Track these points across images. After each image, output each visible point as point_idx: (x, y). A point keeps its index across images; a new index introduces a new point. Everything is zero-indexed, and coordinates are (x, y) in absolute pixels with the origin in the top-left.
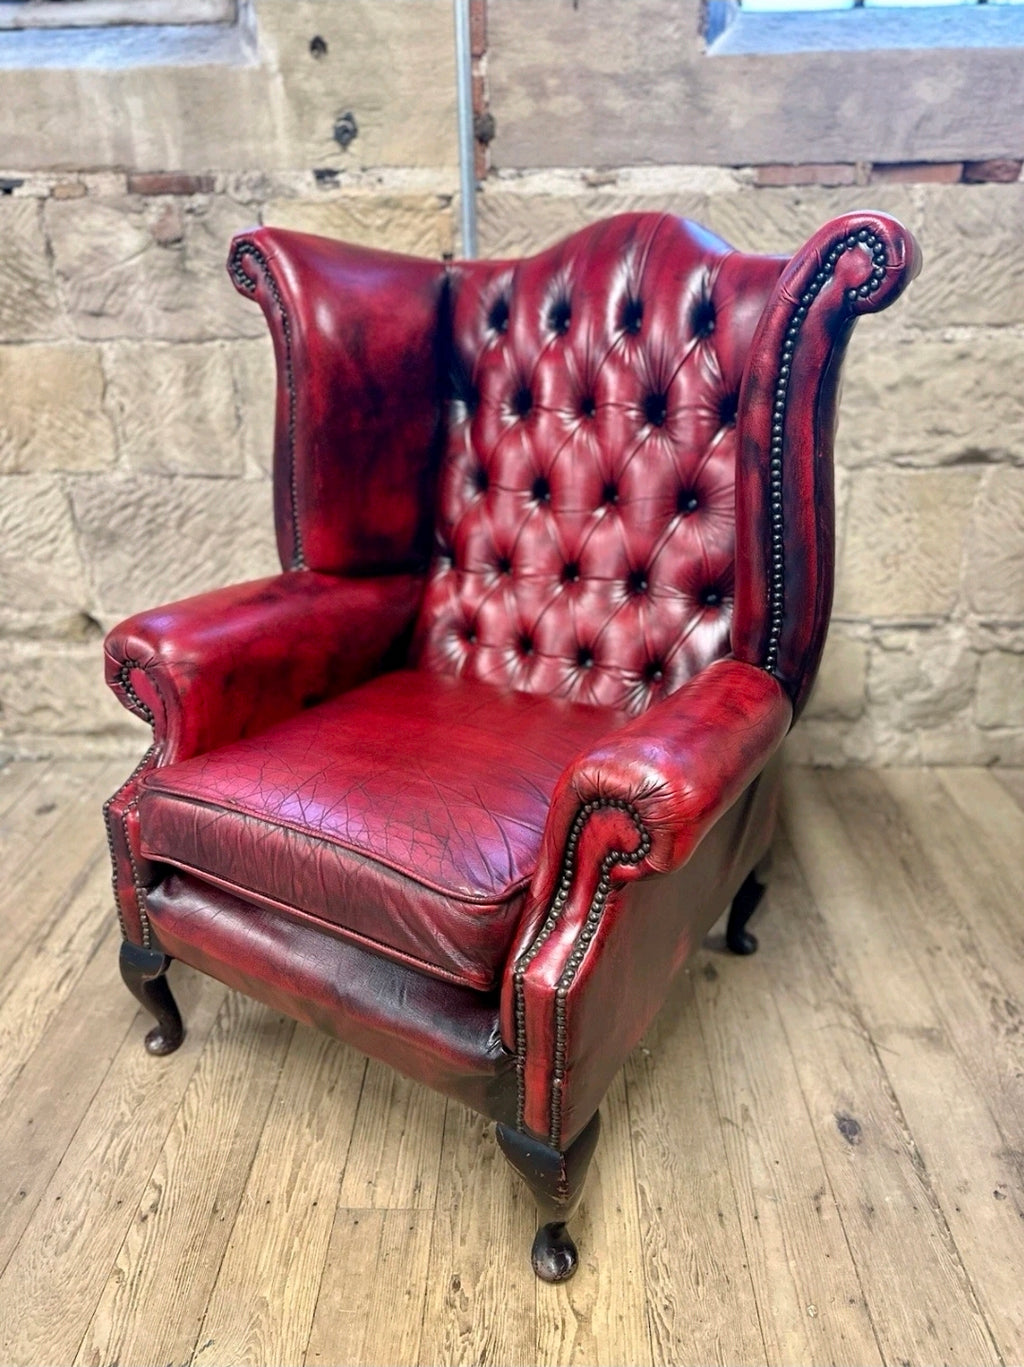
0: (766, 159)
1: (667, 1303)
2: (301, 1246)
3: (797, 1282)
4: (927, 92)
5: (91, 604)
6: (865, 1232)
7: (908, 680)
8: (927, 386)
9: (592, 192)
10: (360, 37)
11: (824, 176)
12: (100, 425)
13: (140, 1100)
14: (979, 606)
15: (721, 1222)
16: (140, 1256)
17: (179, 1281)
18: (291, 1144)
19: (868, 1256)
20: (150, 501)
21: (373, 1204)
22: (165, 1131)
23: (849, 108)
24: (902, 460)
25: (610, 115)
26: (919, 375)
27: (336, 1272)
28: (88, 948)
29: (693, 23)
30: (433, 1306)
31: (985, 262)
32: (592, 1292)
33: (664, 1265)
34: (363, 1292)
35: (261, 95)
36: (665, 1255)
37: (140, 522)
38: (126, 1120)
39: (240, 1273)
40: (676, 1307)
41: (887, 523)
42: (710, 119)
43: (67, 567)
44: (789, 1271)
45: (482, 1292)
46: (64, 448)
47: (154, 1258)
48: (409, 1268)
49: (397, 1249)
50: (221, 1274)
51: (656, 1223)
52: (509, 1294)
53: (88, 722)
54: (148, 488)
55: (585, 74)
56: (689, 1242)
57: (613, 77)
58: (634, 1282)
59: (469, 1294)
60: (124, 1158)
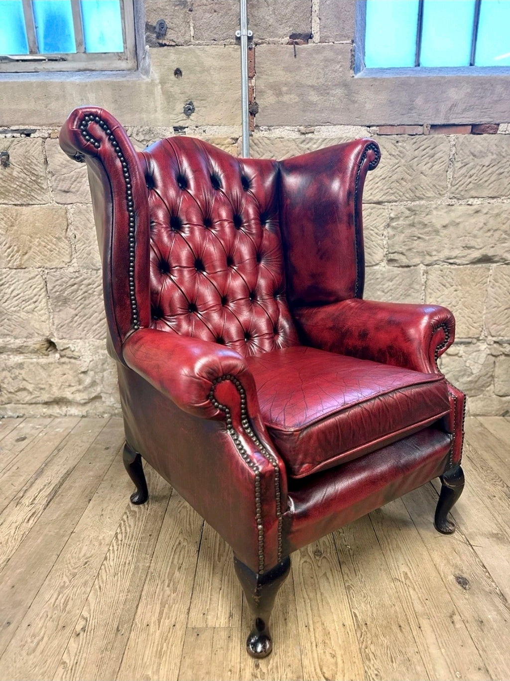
0: (383, 123)
1: (376, 672)
2: (168, 648)
3: (448, 660)
4: (454, 94)
5: (52, 334)
6: (480, 633)
8: (461, 226)
9: (303, 136)
10: (198, 69)
11: (410, 130)
12: (64, 244)
13: (74, 575)
14: (493, 333)
15: (401, 630)
16: (76, 654)
17: (99, 667)
18: (159, 595)
19: (484, 645)
20: (85, 282)
21: (207, 625)
22: (89, 590)
23: (419, 101)
24: (451, 261)
25: (311, 103)
26: (458, 221)
27: (188, 661)
28: (44, 502)
29: (349, 64)
30: (245, 678)
31: (485, 168)
32: (334, 668)
33: (373, 653)
34: (204, 671)
35: (150, 93)
36: (372, 647)
37: (80, 293)
38: (66, 585)
39: (134, 662)
40: (382, 674)
41: (446, 292)
42: (356, 105)
43: (41, 315)
44: (442, 654)
45: (272, 669)
46: (45, 255)
47: (85, 655)
48: (229, 659)
49: (222, 648)
50: (123, 663)
51: (365, 631)
52: (288, 670)
53: (45, 397)
54: (85, 276)
55: (300, 85)
56: (386, 641)
57: (312, 87)
58: (357, 661)
59: (265, 670)
60: (66, 604)
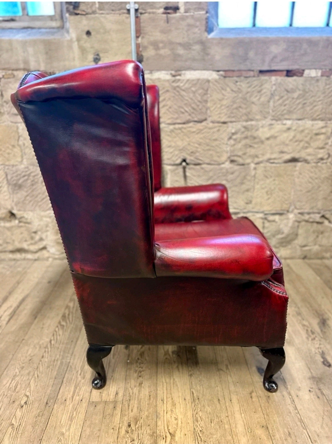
0: (227, 69)
1: (201, 429)
2: (76, 414)
3: (245, 421)
4: (275, 50)
5: (13, 208)
6: (267, 404)
7: (276, 231)
8: (278, 139)
9: (173, 78)
10: (102, 31)
11: (244, 74)
12: (17, 150)
13: (22, 368)
14: (298, 207)
15: (219, 402)
16: (20, 419)
17: (33, 427)
18: (74, 381)
19: (268, 412)
20: (32, 174)
21: (102, 400)
22: (30, 378)
23: (251, 54)
24: (272, 161)
25: (179, 55)
26: (276, 135)
27: (88, 423)
28: (7, 319)
29: (203, 28)
30: (121, 433)
31: (294, 100)
32: (175, 426)
33: (200, 417)
34: (98, 429)
35: (70, 47)
36: (200, 414)
37: (29, 181)
38: (17, 374)
39: (55, 424)
40: (204, 431)
41: (268, 181)
42: (209, 57)
43: (5, 196)
44: (242, 417)
45: (138, 428)
46: (5, 157)
47: (25, 419)
48: (113, 422)
49: (109, 414)
50: (48, 424)
51: (197, 403)
52: (148, 428)
53: (10, 248)
54: (32, 170)
55: (171, 43)
56: (209, 409)
57: (180, 44)
58: (190, 422)
59: (134, 428)
60: (16, 387)
